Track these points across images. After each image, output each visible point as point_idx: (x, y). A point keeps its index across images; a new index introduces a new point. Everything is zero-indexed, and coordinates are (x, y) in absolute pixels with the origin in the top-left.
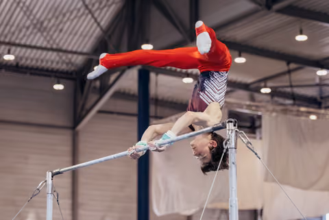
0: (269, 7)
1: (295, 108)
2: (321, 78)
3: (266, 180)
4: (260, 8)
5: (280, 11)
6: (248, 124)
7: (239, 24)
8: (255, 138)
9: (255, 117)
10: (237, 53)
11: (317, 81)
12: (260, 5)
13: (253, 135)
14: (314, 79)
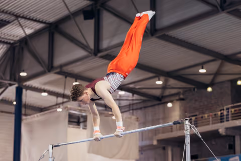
0: (95, 55)
1: (106, 112)
2: (120, 96)
3: (89, 152)
4: (90, 55)
5: (102, 57)
6: (76, 120)
7: (78, 63)
8: (79, 128)
9: (80, 116)
10: (74, 80)
11: (118, 97)
12: (90, 53)
13: (78, 126)
14: (116, 96)
